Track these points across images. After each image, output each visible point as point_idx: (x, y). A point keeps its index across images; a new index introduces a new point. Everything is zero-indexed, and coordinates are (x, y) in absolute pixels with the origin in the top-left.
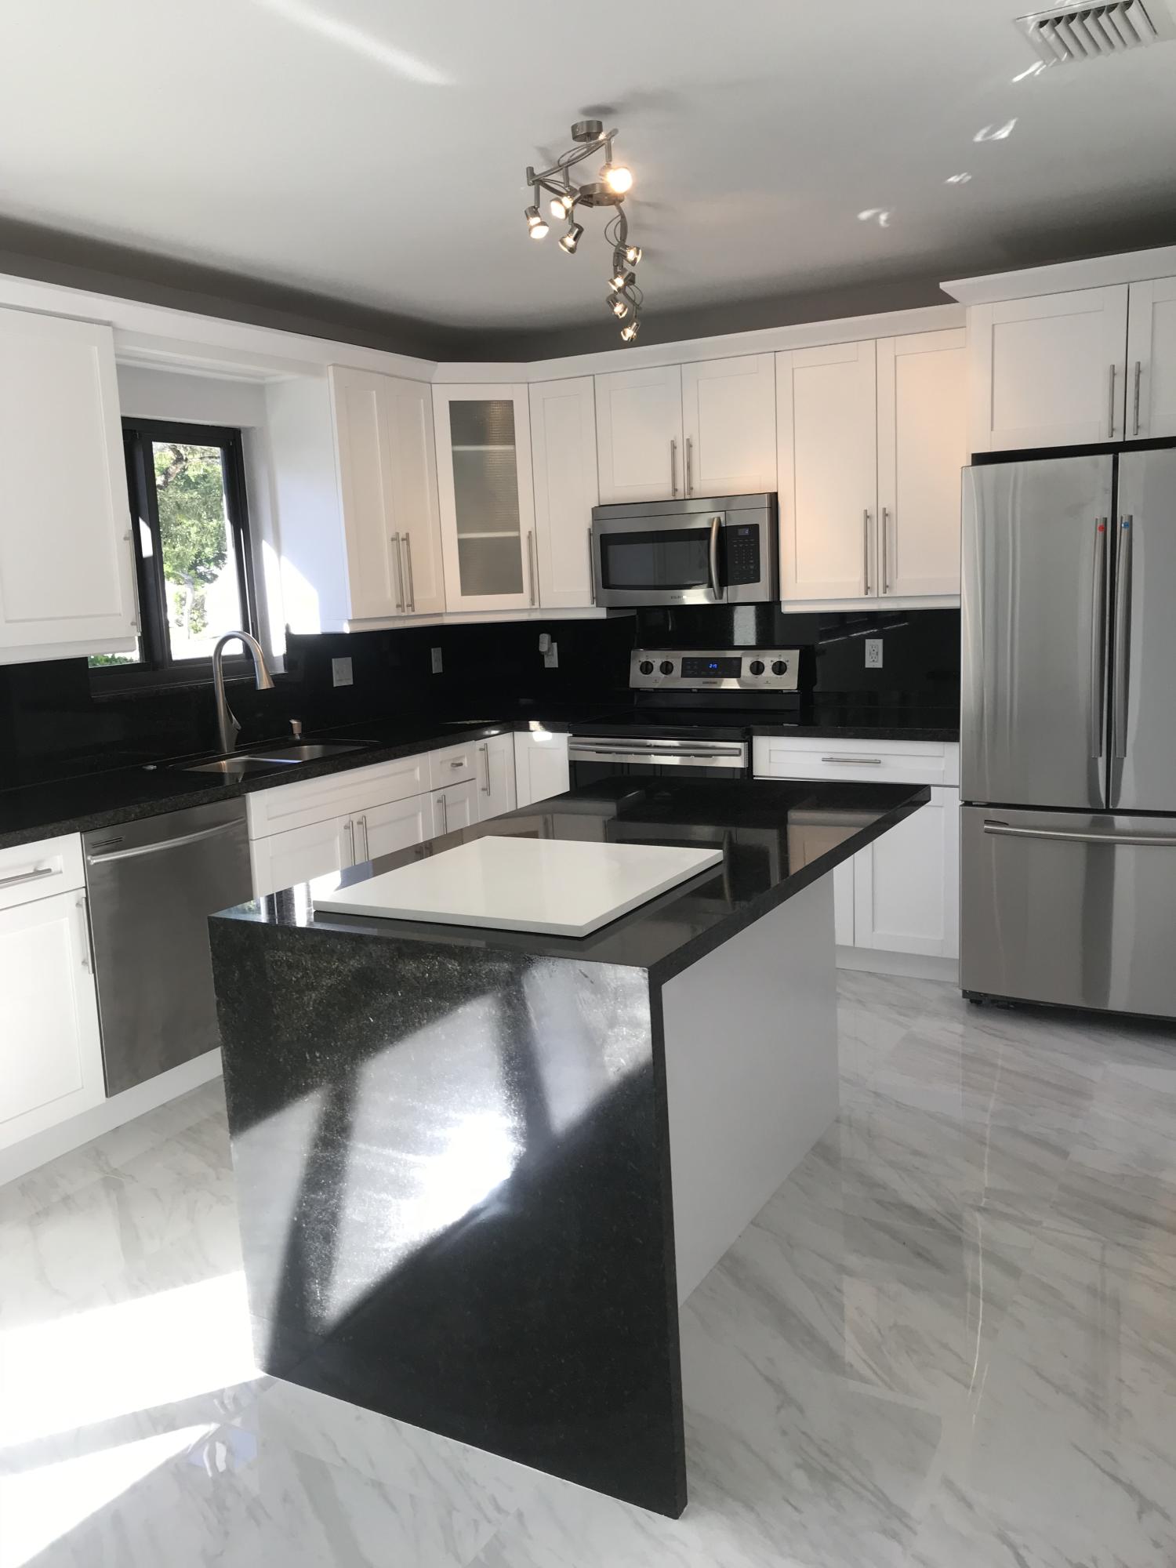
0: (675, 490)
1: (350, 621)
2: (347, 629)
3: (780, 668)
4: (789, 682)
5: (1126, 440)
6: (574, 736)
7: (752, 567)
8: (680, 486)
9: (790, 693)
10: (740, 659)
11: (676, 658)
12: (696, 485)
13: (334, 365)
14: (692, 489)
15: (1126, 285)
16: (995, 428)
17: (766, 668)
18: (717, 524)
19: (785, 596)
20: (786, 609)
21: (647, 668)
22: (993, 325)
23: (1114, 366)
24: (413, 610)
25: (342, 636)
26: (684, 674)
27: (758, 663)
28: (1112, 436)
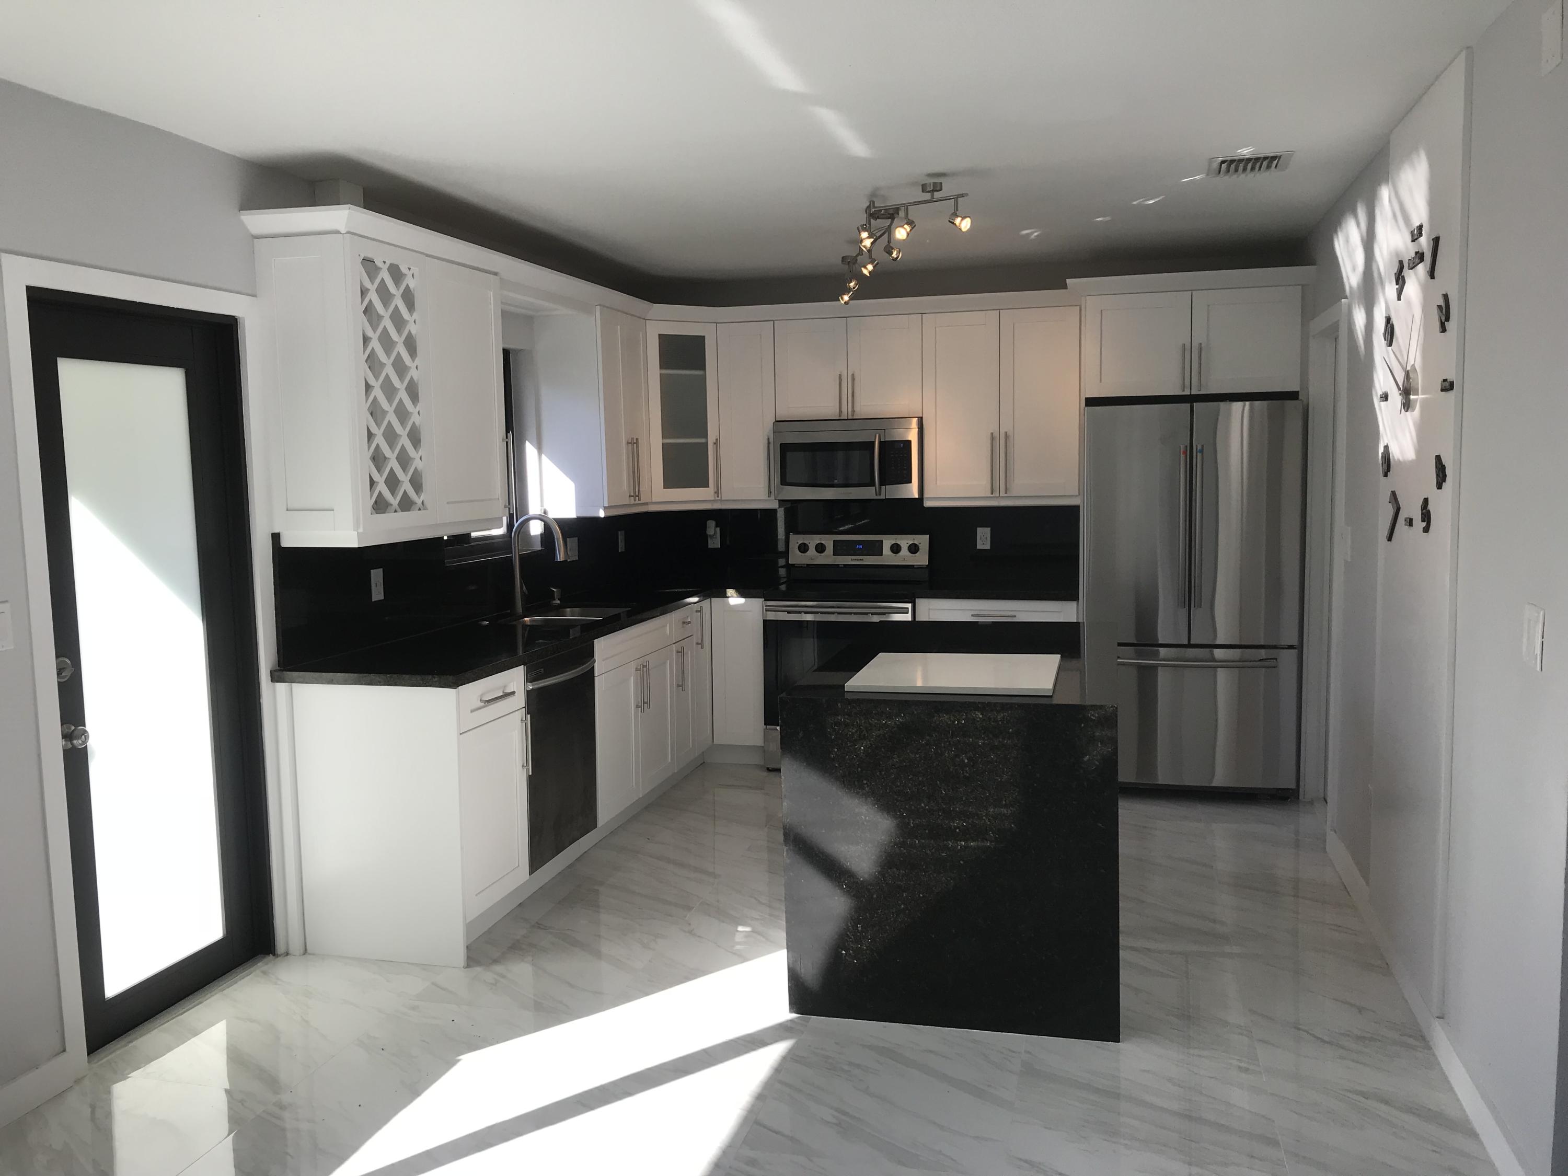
0: (840, 411)
1: (605, 508)
2: (602, 514)
3: (914, 549)
4: (922, 559)
5: (1192, 393)
6: (765, 600)
7: (905, 472)
8: (844, 409)
9: (920, 568)
10: (881, 542)
11: (828, 541)
12: (857, 409)
13: (600, 305)
14: (854, 411)
15: (1190, 292)
16: (1102, 381)
17: (902, 549)
18: (878, 440)
19: (927, 495)
20: (927, 504)
21: (803, 548)
22: (1101, 311)
23: (1184, 344)
24: (639, 500)
25: (597, 519)
26: (835, 553)
27: (897, 545)
28: (1184, 391)
